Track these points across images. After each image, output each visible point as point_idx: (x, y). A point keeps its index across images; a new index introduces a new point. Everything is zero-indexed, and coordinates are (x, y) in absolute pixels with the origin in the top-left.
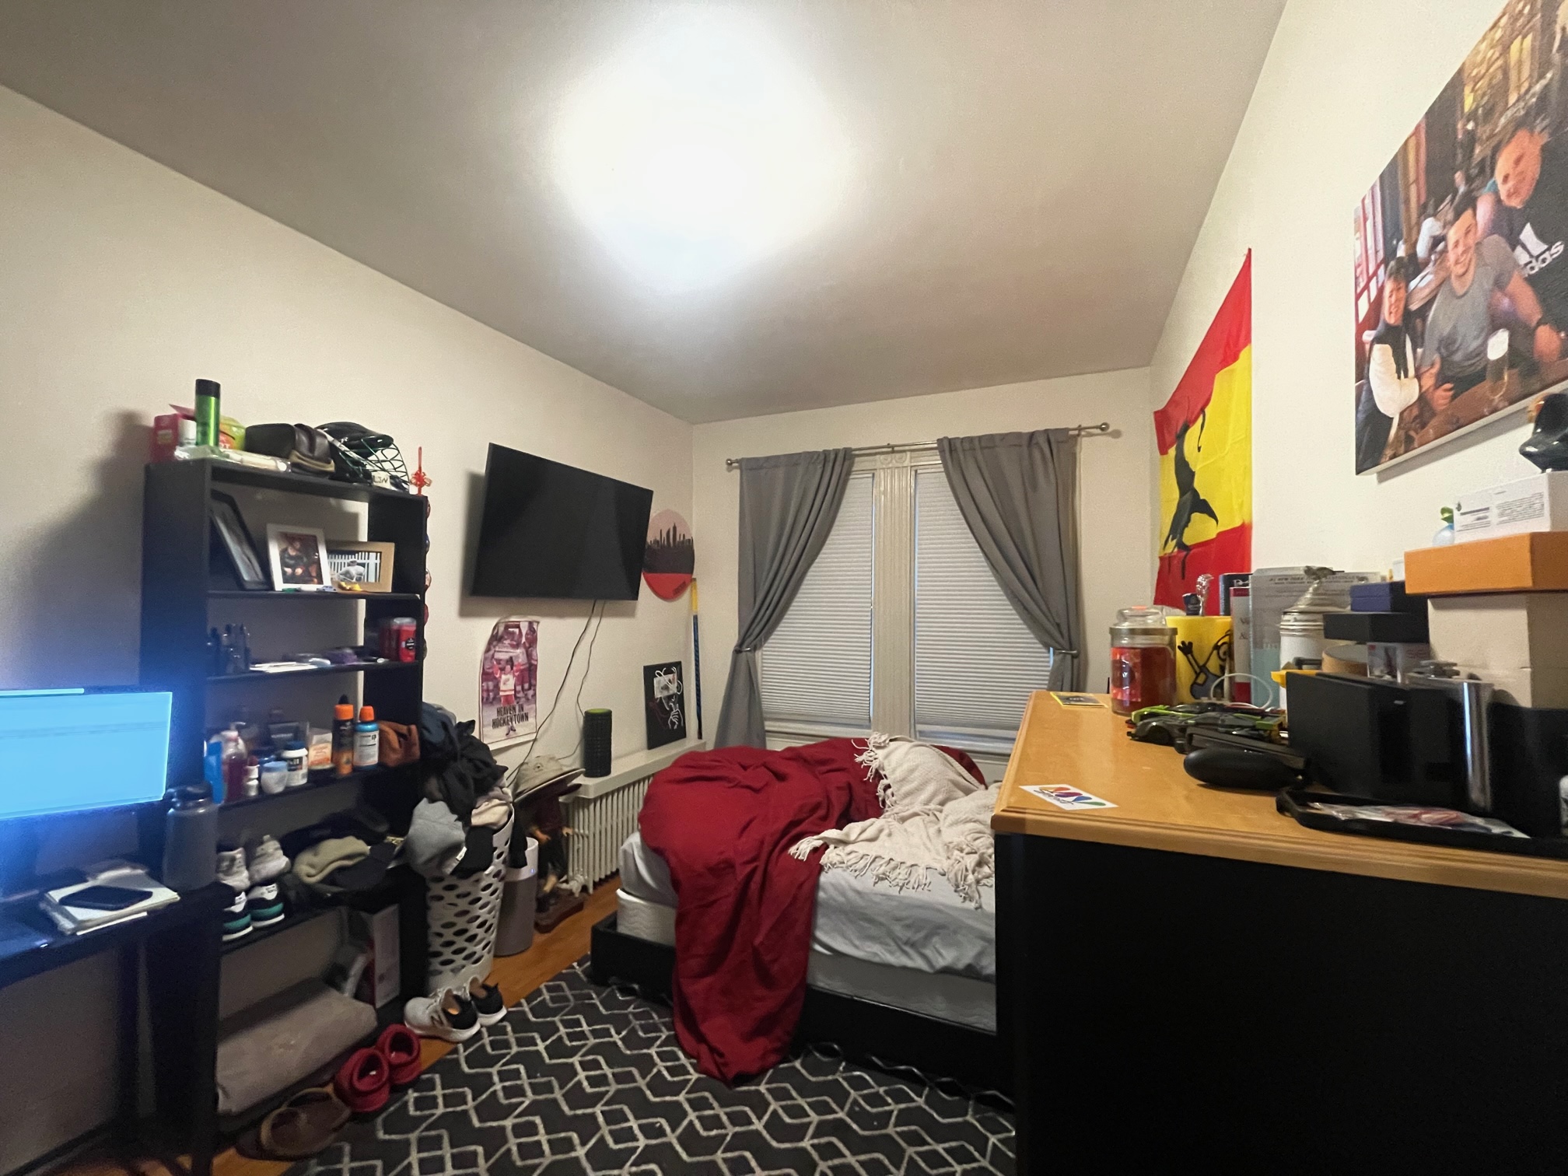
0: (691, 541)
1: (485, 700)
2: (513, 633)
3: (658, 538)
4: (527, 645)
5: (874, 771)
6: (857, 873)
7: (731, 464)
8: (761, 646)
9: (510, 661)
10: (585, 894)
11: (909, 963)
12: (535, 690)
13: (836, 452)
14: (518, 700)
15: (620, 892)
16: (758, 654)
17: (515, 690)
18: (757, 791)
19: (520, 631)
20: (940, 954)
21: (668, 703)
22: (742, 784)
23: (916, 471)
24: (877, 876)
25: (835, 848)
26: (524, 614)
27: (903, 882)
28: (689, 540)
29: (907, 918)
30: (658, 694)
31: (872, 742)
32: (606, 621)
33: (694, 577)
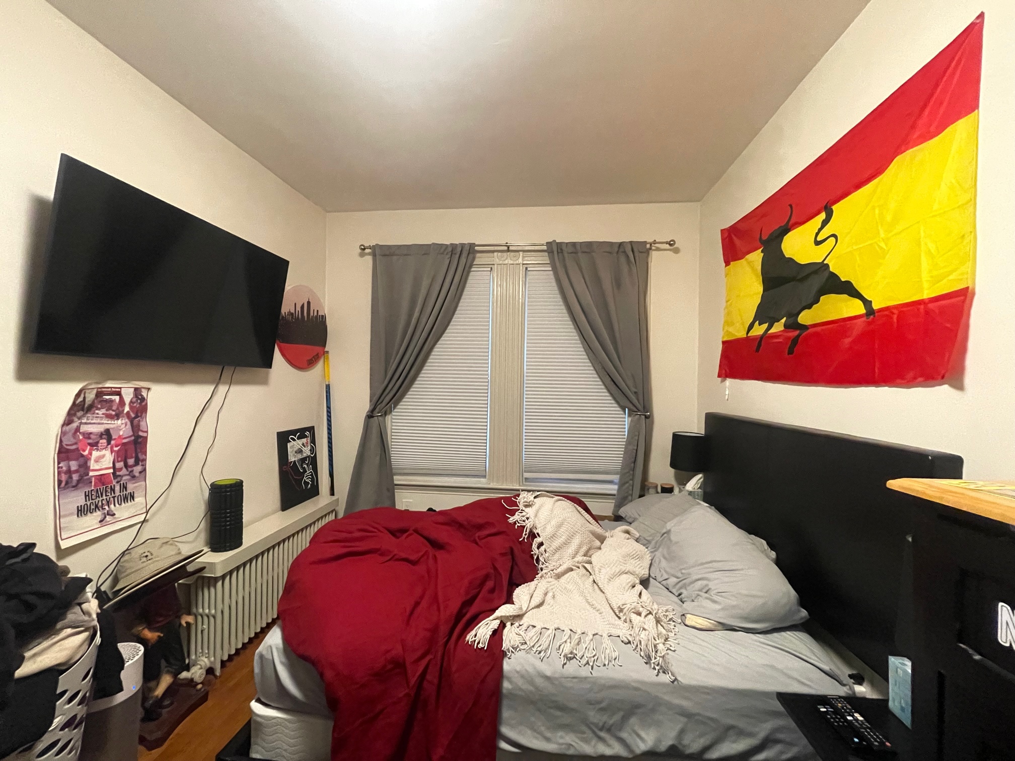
0: (323, 318)
1: (63, 484)
2: (111, 401)
3: (293, 311)
4: (133, 415)
5: (528, 531)
6: (542, 654)
7: (364, 249)
8: (391, 412)
9: (107, 434)
10: (211, 677)
11: (608, 752)
12: (144, 466)
13: (463, 245)
14: (119, 479)
15: (256, 706)
16: (388, 418)
17: (114, 467)
18: (414, 563)
19: (121, 399)
20: (639, 736)
21: (302, 465)
22: (396, 557)
23: (526, 268)
24: (565, 656)
25: (512, 624)
26: (128, 379)
27: (593, 659)
28: (322, 316)
29: (599, 702)
30: (292, 458)
31: (522, 501)
32: (236, 390)
33: (326, 349)
